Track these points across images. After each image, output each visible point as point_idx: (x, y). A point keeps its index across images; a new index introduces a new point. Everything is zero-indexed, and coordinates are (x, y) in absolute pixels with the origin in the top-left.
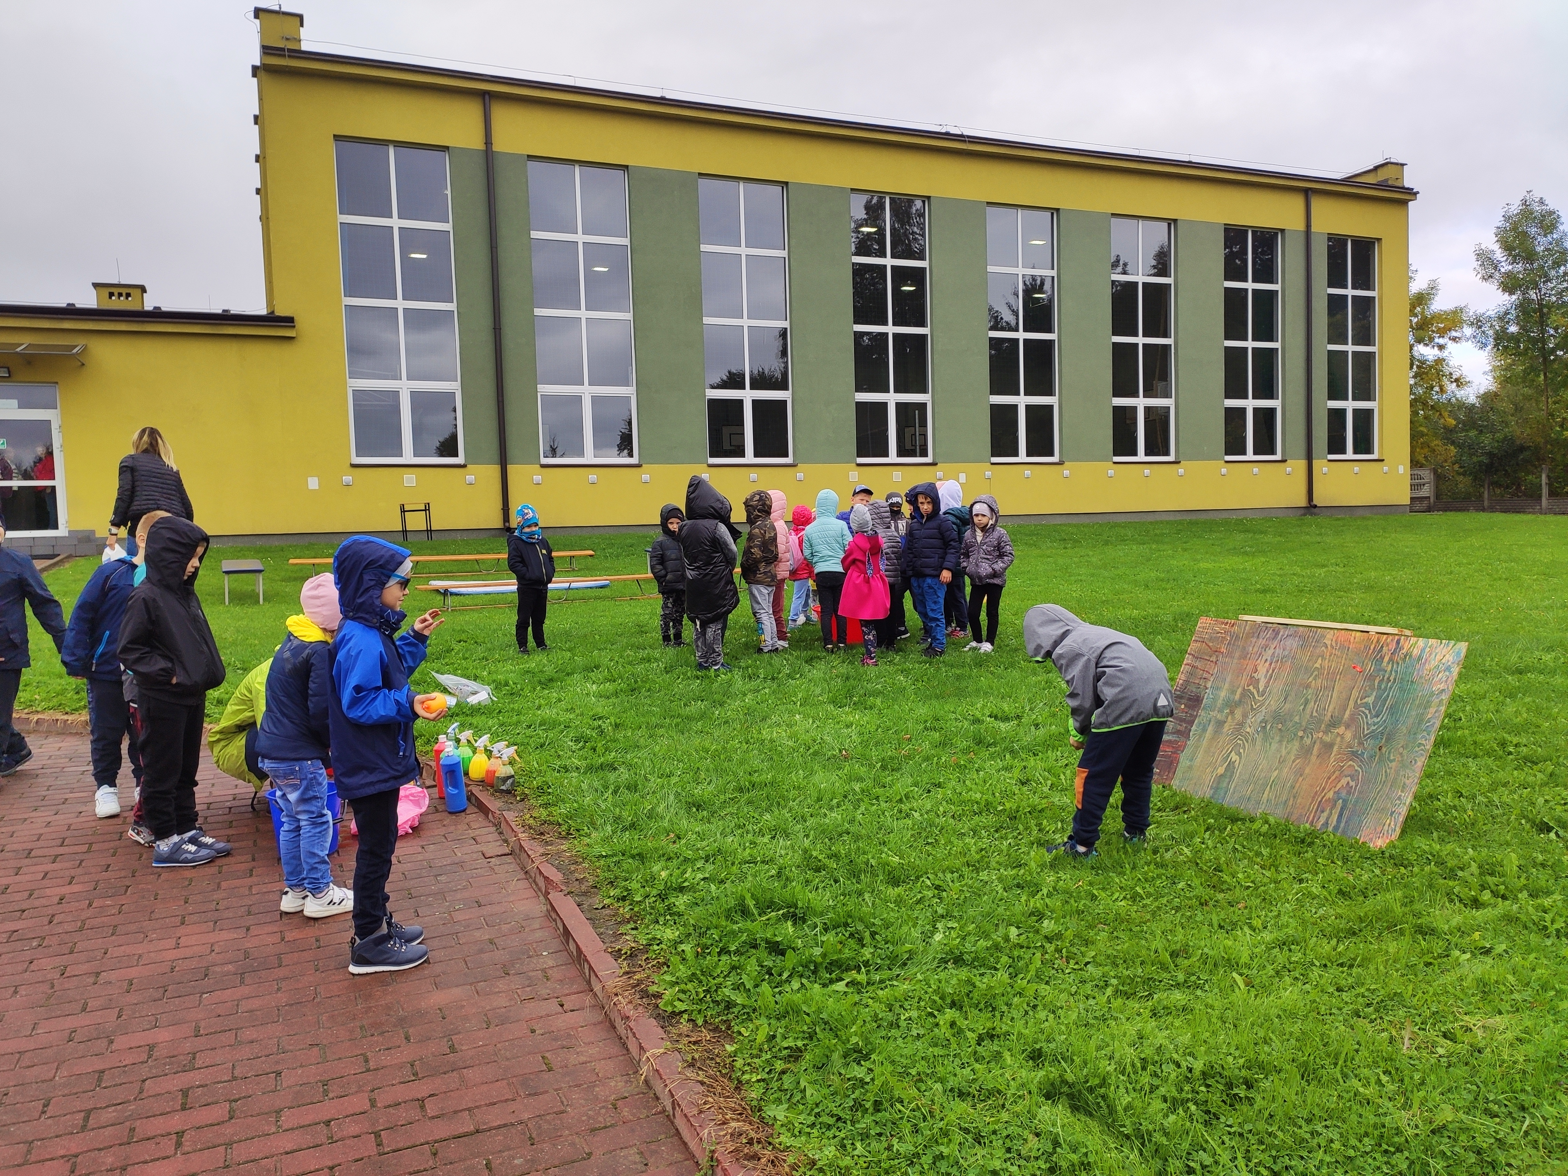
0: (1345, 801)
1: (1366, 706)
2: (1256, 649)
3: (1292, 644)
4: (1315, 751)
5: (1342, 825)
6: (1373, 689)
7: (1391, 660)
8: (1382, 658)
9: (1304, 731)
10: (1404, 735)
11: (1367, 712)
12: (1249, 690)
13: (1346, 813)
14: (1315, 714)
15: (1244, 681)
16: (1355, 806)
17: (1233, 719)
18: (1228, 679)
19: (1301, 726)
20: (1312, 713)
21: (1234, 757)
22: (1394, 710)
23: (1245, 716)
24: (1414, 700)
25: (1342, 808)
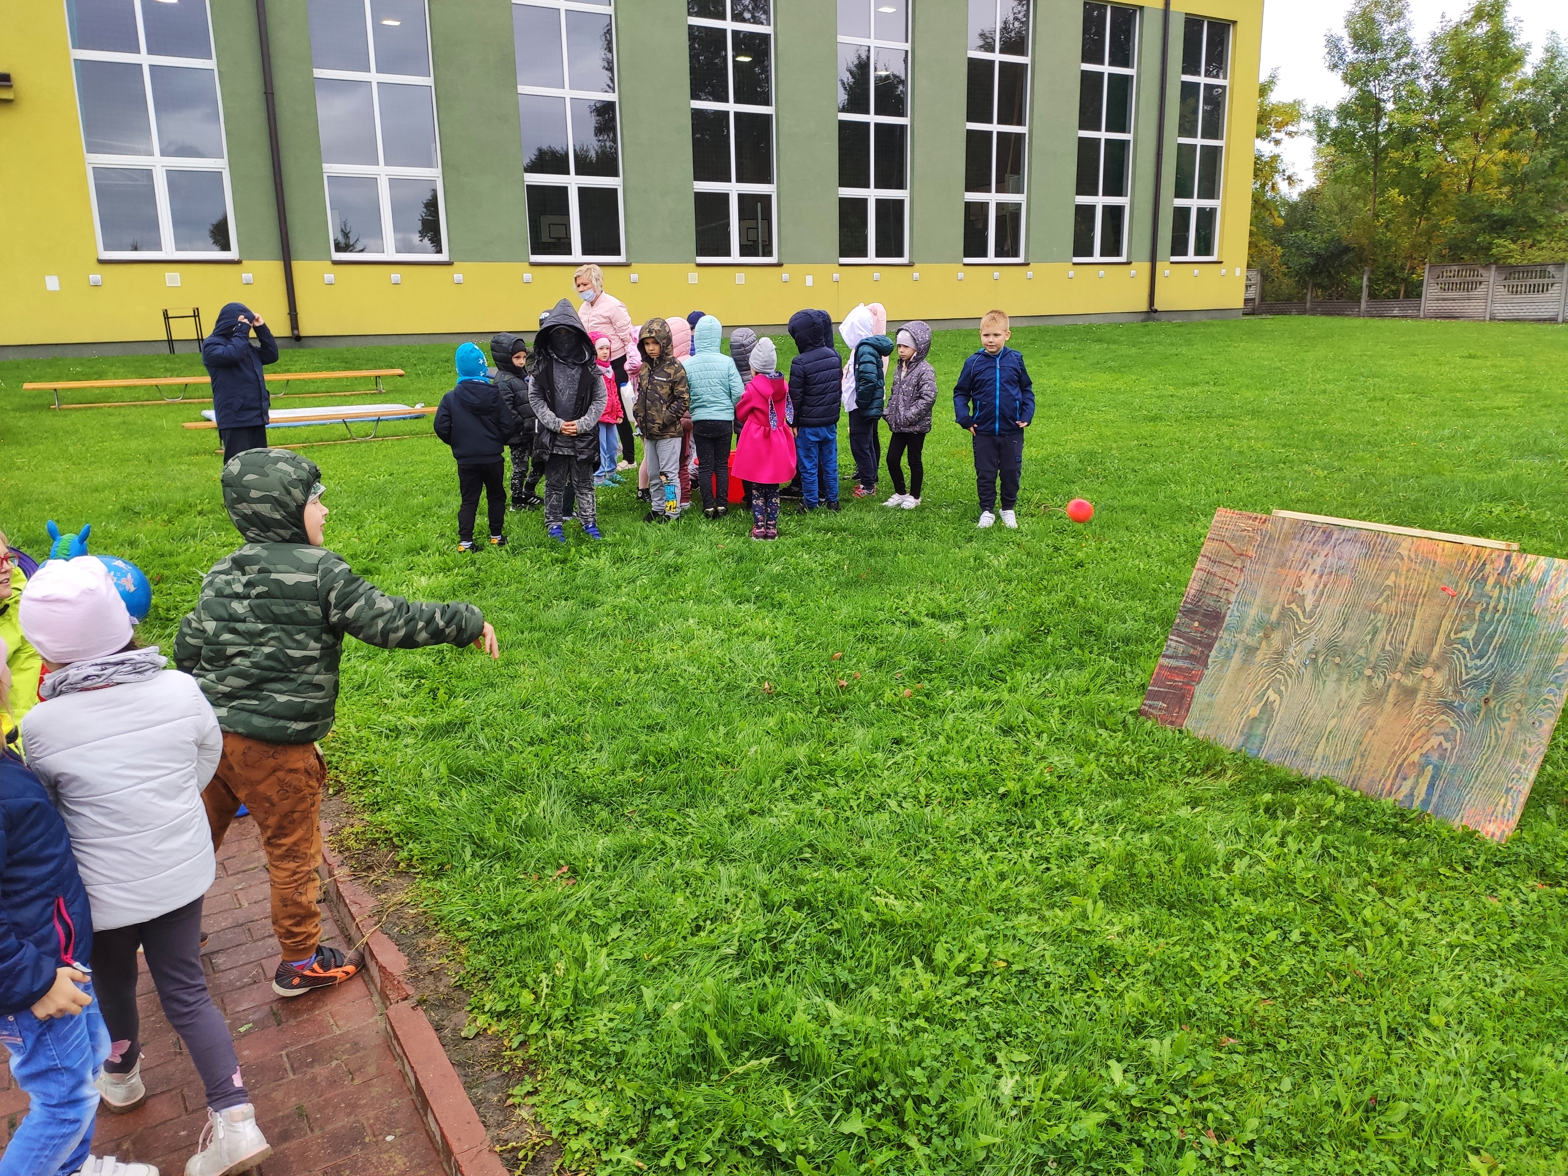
0: (1437, 768)
1: (1463, 641)
2: (1298, 555)
3: (1351, 551)
4: (1391, 697)
5: (1435, 799)
6: (1473, 621)
7: (1498, 583)
8: (1485, 579)
9: (1374, 669)
10: (1522, 686)
11: (1465, 651)
12: (1291, 609)
13: (1440, 784)
14: (1388, 648)
15: (1283, 596)
16: (1452, 775)
17: (1269, 646)
18: (1260, 592)
19: (1368, 662)
20: (1384, 645)
21: (1272, 695)
22: (1504, 650)
23: (1286, 642)
24: (1534, 640)
25: (1433, 777)
